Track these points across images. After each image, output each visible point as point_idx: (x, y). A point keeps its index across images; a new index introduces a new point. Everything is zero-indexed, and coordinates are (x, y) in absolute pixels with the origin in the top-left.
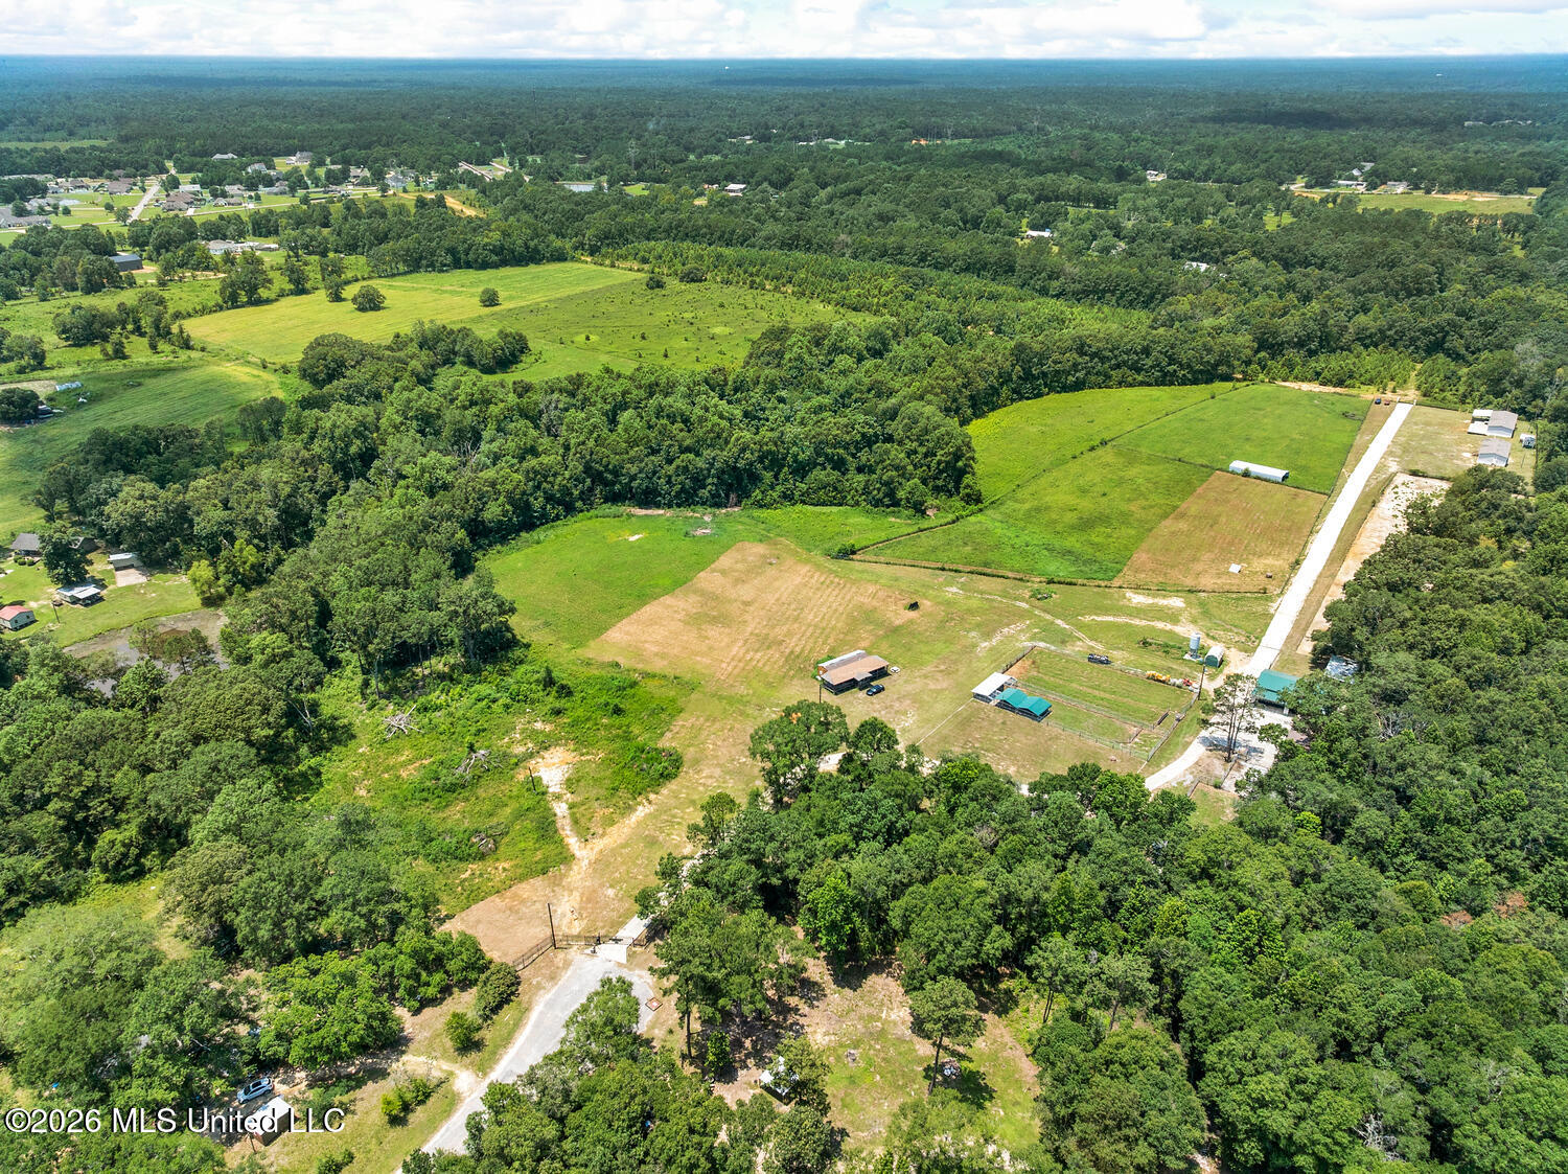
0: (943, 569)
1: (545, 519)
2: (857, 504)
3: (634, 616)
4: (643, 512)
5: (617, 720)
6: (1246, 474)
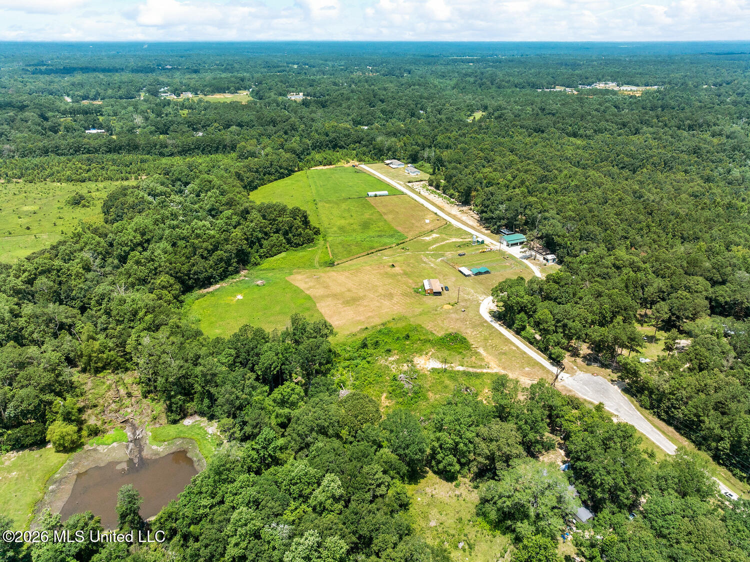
0: (368, 254)
2: (287, 249)
6: (376, 196)
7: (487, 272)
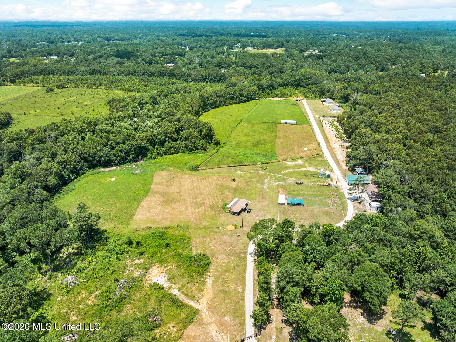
0: (230, 167)
1: (71, 180)
2: (184, 152)
3: (140, 208)
4: (107, 169)
5: (170, 249)
6: (286, 123)
7: (300, 205)
